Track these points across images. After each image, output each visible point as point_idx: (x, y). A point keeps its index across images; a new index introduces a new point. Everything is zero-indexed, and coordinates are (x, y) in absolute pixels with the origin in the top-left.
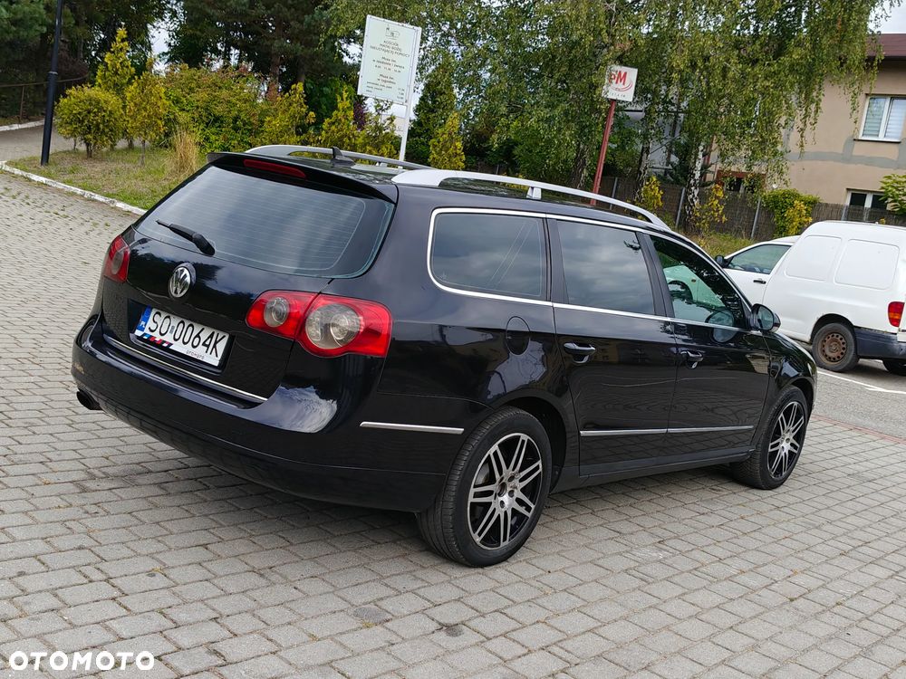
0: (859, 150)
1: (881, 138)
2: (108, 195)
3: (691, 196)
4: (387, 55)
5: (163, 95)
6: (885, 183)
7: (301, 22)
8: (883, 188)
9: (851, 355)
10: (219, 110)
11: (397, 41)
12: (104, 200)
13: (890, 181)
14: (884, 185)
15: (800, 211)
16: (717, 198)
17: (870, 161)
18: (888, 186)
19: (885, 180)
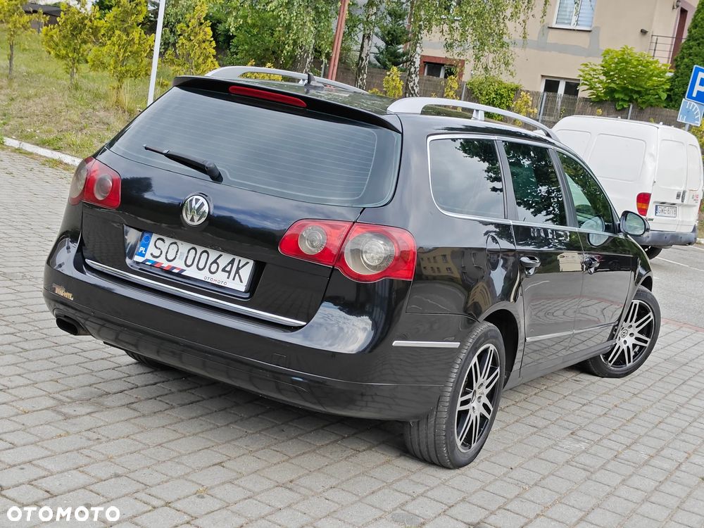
0: (553, 37)
1: (573, 26)
3: (412, 84)
6: (583, 71)
8: (580, 76)
13: (587, 69)
14: (582, 74)
15: (527, 103)
16: (452, 89)
17: (563, 49)
18: (586, 74)
19: (582, 67)
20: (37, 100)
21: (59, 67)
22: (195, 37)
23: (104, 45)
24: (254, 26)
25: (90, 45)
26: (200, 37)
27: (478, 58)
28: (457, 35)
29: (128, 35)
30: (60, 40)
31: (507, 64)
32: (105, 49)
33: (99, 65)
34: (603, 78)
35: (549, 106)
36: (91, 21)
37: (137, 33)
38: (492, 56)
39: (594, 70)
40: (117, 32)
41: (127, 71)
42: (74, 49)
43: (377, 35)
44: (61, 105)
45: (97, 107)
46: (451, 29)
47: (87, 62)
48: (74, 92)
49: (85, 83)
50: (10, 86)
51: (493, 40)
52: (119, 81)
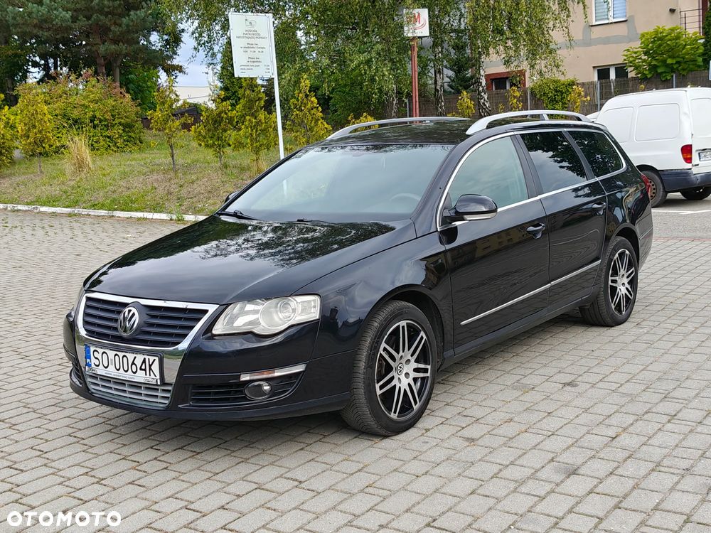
0: (596, 33)
1: (612, 20)
2: (28, 204)
3: (482, 101)
4: (251, 41)
5: (47, 112)
6: (627, 56)
7: (120, 25)
8: (625, 60)
9: (661, 192)
10: (75, 114)
11: (255, 28)
12: (27, 208)
13: (629, 53)
14: (626, 58)
15: (580, 93)
16: (515, 97)
17: (606, 41)
18: (629, 58)
19: (625, 53)
20: (199, 182)
21: (209, 154)
22: (305, 107)
23: (240, 129)
24: (345, 85)
25: (229, 132)
26: (309, 106)
27: (532, 67)
28: (512, 53)
29: (255, 118)
30: (206, 133)
31: (558, 66)
32: (241, 132)
33: (239, 145)
34: (644, 57)
35: (604, 91)
36: (226, 113)
37: (262, 115)
38: (543, 62)
39: (635, 53)
40: (248, 118)
41: (261, 145)
42: (218, 137)
43: (446, 67)
44: (217, 182)
45: (245, 178)
46: (506, 48)
47: (230, 145)
48: (225, 170)
49: (232, 163)
50: (176, 177)
51: (542, 49)
52: (257, 154)
